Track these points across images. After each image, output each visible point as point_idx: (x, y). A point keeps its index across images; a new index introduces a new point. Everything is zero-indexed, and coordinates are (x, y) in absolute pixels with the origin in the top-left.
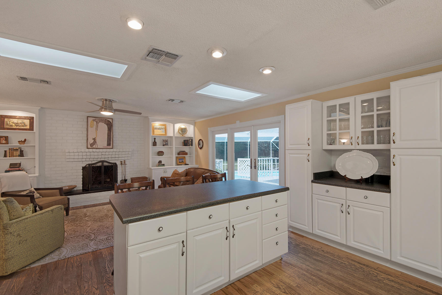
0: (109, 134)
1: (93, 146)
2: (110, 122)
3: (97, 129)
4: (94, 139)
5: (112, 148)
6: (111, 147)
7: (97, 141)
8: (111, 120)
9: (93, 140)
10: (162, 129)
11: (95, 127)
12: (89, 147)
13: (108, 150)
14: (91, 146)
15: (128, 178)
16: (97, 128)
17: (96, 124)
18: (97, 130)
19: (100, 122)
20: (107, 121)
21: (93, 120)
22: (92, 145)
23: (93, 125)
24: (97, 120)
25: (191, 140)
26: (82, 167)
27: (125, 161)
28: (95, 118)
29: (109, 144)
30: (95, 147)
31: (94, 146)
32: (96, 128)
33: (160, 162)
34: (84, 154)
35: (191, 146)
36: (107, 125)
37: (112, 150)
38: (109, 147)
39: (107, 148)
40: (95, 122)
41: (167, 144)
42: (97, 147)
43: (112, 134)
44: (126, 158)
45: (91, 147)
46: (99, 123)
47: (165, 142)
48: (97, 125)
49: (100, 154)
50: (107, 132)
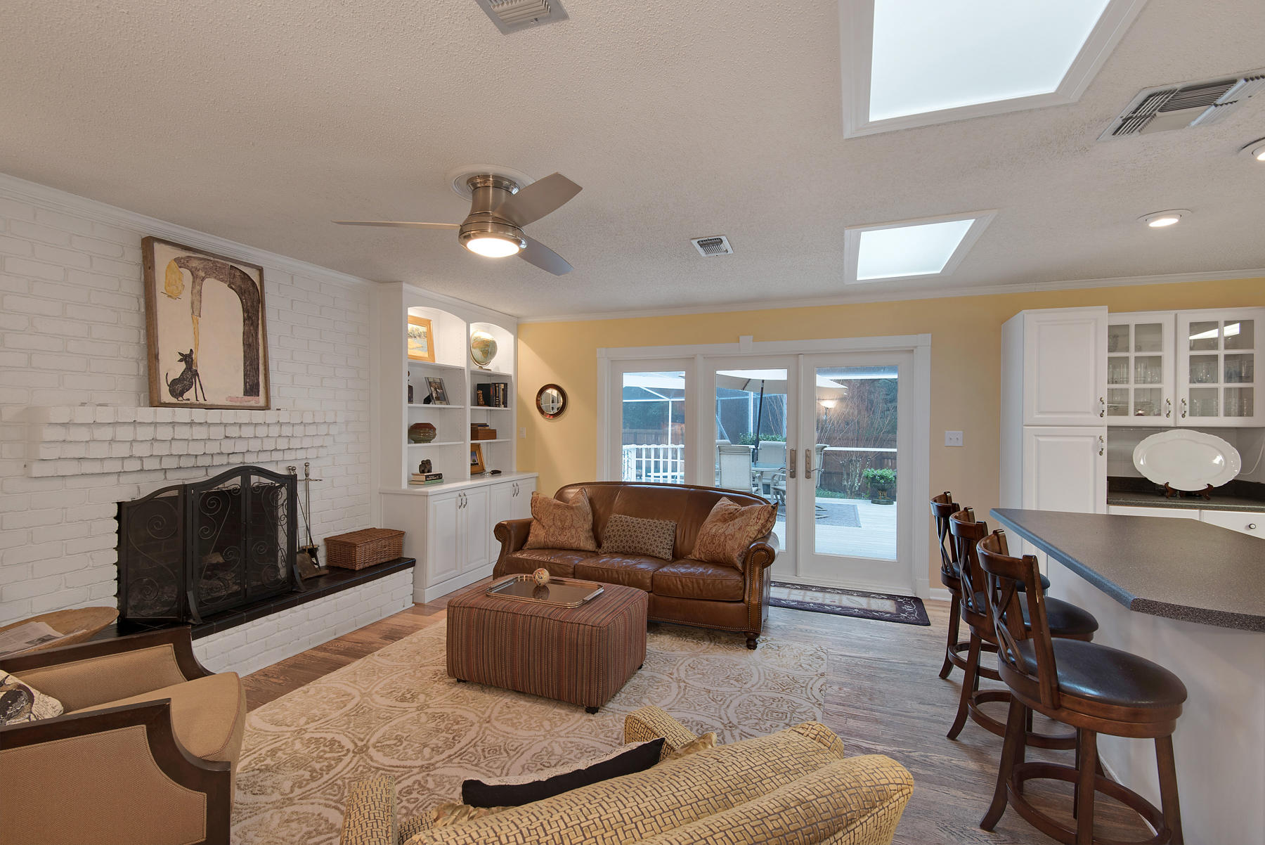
0: (251, 340)
1: (186, 395)
2: (250, 283)
3: (196, 310)
4: (187, 359)
5: (267, 407)
6: (261, 400)
7: (202, 366)
8: (254, 276)
9: (181, 361)
10: (420, 336)
11: (186, 296)
12: (166, 396)
13: (243, 416)
14: (173, 392)
15: (318, 541)
16: (196, 303)
17: (194, 282)
18: (197, 313)
19: (208, 275)
20: (238, 274)
21: (177, 260)
22: (180, 386)
23: (180, 288)
24: (194, 264)
25: (502, 386)
26: (120, 504)
27: (307, 465)
28: (184, 254)
29: (251, 389)
30: (193, 400)
31: (189, 395)
32: (192, 303)
33: (425, 466)
34: (145, 433)
35: (502, 408)
36: (241, 293)
37: (258, 416)
38: (252, 401)
39: (246, 404)
40: (187, 273)
41: (442, 398)
42: (201, 400)
43: (261, 341)
44: (311, 454)
45: (174, 400)
46: (203, 279)
47: (435, 389)
48: (198, 288)
49: (217, 432)
50: (239, 328)
